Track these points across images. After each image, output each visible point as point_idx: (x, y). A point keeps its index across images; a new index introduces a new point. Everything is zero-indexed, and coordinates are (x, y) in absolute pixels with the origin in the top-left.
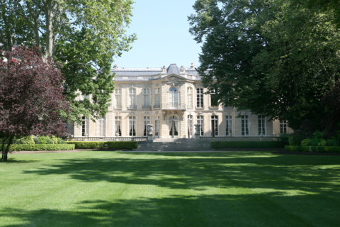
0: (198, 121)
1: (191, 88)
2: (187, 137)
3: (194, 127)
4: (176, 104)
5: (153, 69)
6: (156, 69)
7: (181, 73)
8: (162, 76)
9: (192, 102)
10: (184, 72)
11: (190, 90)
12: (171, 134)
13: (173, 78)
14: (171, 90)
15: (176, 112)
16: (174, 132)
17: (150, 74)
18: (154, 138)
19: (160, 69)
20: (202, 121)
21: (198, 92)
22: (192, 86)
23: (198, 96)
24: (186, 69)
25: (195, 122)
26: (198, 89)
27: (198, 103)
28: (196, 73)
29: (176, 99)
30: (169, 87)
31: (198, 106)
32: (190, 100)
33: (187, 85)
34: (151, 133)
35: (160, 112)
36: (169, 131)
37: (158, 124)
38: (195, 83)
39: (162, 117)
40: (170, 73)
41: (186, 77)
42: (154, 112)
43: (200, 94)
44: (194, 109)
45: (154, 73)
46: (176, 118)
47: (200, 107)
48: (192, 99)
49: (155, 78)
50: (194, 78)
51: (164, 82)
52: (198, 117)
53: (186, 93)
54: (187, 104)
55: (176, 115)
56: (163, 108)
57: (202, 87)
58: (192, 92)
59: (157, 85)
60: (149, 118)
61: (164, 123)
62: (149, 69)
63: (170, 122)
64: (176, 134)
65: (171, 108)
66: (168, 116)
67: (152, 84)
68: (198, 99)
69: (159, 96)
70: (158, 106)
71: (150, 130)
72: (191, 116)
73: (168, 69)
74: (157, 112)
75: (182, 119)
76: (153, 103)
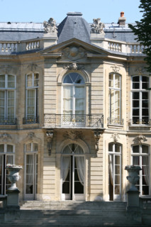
0: (136, 159)
1: (118, 76)
2: (106, 198)
3: (126, 173)
4: (80, 115)
5: (22, 26)
6: (29, 27)
7: (93, 36)
8: (47, 45)
9: (120, 111)
10: (102, 35)
11: (115, 81)
12: (66, 189)
13: (74, 50)
14: (67, 79)
15: (79, 134)
16: (73, 184)
17: (16, 38)
18: (24, 200)
19: (40, 27)
20: (145, 159)
21: (136, 86)
22: (122, 71)
23: (136, 95)
24: (107, 28)
25: (127, 160)
26: (135, 79)
27: (136, 112)
28: (132, 38)
29: (80, 101)
30: (62, 71)
31: (136, 120)
32: (115, 107)
33: (107, 68)
34: (14, 187)
35: (40, 134)
36: (61, 182)
37: (33, 164)
38: (128, 63)
39: (43, 146)
40: (66, 37)
41: (105, 46)
42: (24, 134)
43: (141, 89)
44: (126, 128)
45: (25, 37)
46: (81, 150)
47: (141, 124)
48: (120, 102)
49: (28, 48)
50: (126, 50)
51: (50, 60)
52: (135, 149)
53: (106, 88)
54: (107, 116)
55: (80, 143)
56: (47, 126)
57: (146, 74)
58: (120, 85)
59: (34, 66)
60: (10, 148)
61: (49, 164)
62: (14, 26)
63: (64, 159)
64: (80, 189)
65: (67, 124)
66: (60, 146)
67: (19, 63)
68: (136, 104)
69: (38, 93)
70: (35, 118)
71: (14, 180)
72: (118, 146)
73: (60, 28)
74: (32, 135)
75: (94, 152)
76: (22, 110)
